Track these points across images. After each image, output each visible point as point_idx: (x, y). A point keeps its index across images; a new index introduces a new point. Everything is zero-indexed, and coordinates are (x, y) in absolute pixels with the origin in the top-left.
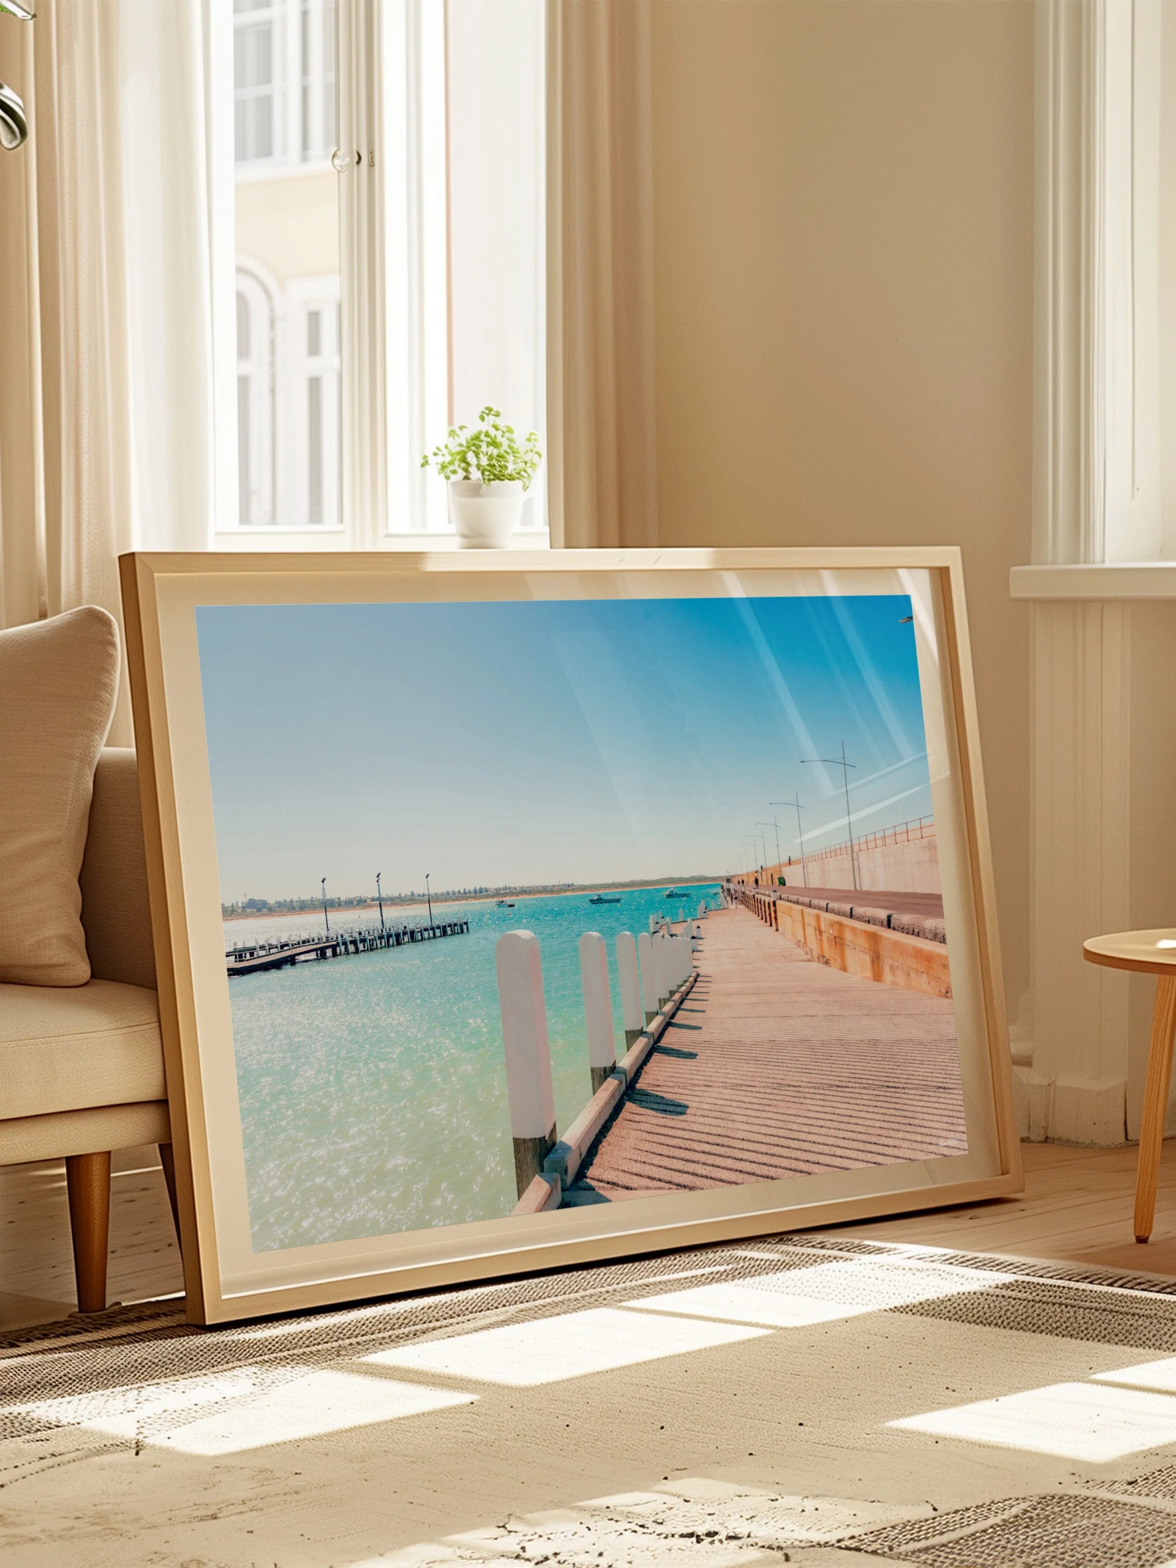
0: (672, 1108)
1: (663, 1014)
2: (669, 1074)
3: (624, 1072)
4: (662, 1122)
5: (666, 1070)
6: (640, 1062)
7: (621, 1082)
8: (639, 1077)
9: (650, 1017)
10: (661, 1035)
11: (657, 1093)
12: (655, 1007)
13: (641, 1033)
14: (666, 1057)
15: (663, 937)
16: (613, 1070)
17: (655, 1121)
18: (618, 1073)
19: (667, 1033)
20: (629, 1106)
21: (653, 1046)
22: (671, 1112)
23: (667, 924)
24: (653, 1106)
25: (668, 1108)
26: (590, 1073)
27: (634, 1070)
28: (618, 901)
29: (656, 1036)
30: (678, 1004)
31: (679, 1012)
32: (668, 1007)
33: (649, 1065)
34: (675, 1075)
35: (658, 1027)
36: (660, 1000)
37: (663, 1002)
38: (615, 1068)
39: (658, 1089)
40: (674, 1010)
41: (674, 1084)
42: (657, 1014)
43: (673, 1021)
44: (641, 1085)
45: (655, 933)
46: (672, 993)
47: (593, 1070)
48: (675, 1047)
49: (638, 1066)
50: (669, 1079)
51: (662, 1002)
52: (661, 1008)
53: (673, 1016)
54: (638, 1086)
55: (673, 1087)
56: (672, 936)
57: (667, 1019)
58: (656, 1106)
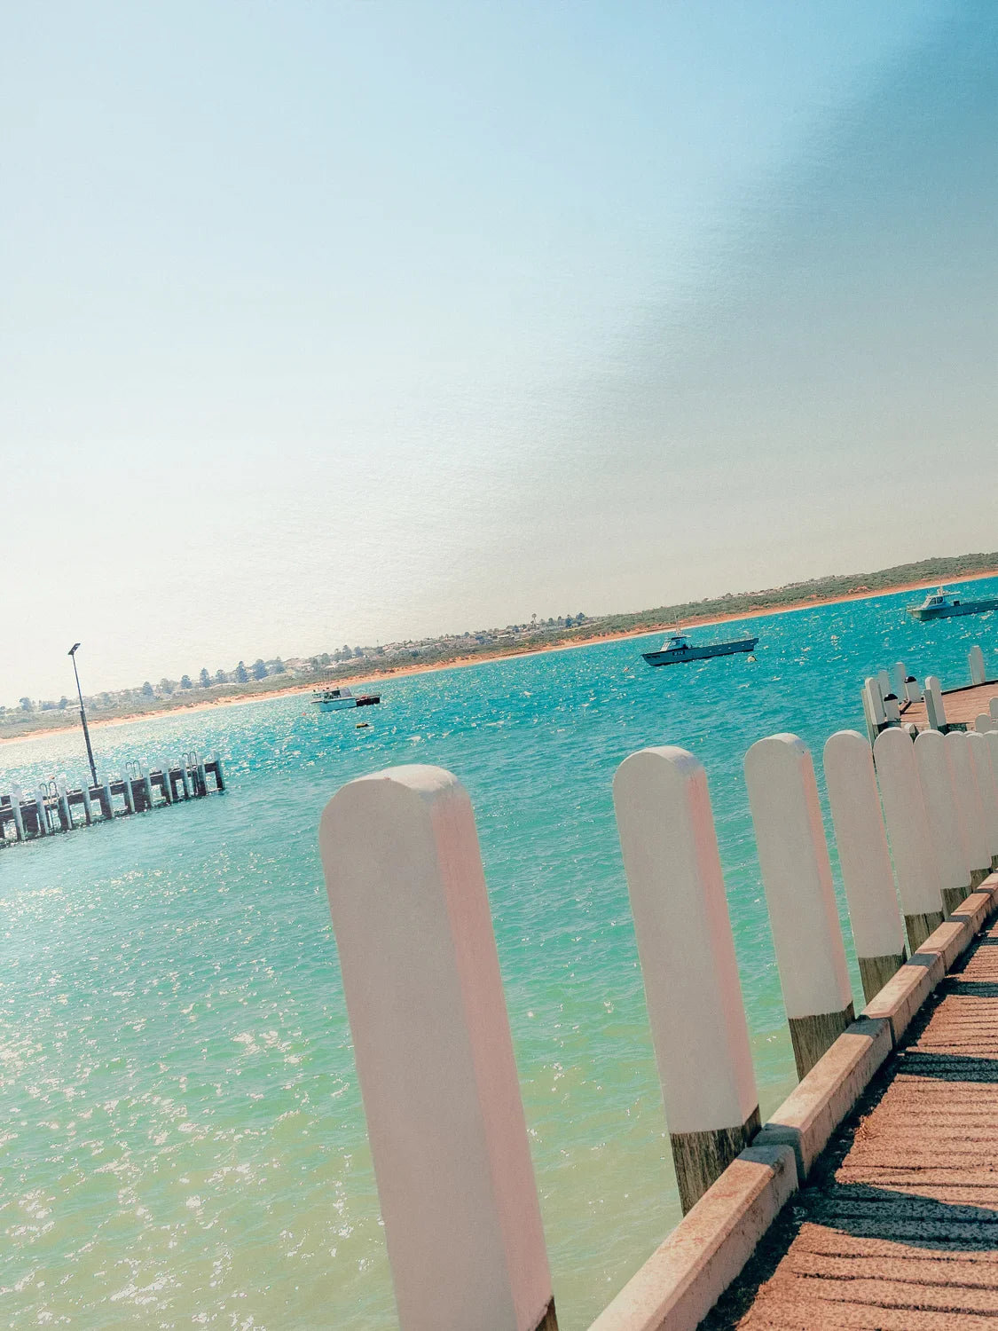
0: (968, 1232)
1: (924, 959)
2: (952, 1133)
3: (791, 1138)
4: (935, 1271)
5: (941, 1120)
6: (845, 1106)
7: (780, 1169)
8: (845, 1150)
9: (876, 973)
10: (920, 1021)
11: (912, 1191)
12: (897, 941)
13: (848, 1020)
14: (941, 1085)
15: (914, 736)
16: (751, 1134)
17: (911, 1271)
18: (772, 1142)
19: (938, 1015)
20: (811, 1234)
21: (892, 1055)
22: (964, 1242)
23: (928, 699)
24: (898, 1228)
25: (956, 1231)
26: (670, 1150)
27: (827, 1130)
28: (748, 647)
29: (900, 1026)
30: (976, 926)
31: (983, 949)
32: (941, 939)
33: (879, 1111)
34: (975, 1133)
35: (907, 1000)
36: (909, 920)
37: (920, 925)
38: (758, 1129)
39: (917, 1178)
40: (962, 946)
41: (975, 1160)
42: (903, 960)
43: (961, 977)
44: (856, 1171)
45: (882, 727)
46: (953, 897)
47: (677, 1142)
48: (973, 1052)
49: (839, 1116)
50: (952, 1146)
51: (919, 927)
52: (914, 946)
53: (960, 963)
54: (841, 1175)
55: (971, 1168)
56: (946, 729)
57: (940, 974)
58: (911, 1229)
